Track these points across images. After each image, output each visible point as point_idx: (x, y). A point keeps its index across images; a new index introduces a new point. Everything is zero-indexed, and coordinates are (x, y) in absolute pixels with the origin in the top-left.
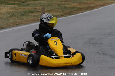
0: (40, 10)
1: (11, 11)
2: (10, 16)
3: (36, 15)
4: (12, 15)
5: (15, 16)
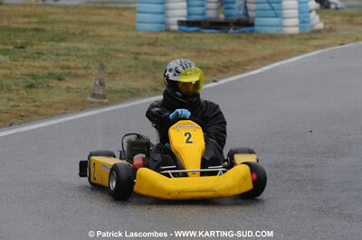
0: (80, 72)
5: (10, 90)
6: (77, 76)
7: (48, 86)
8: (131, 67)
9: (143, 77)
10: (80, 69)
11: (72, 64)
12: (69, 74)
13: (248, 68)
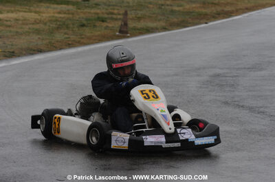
0: (119, 17)
1: (60, 17)
2: (58, 28)
3: (110, 25)
4: (61, 25)
5: (68, 28)
7: (95, 26)
8: (154, 14)
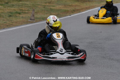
3: (24, 16)
5: (3, 17)
6: (25, 13)
7: (16, 16)
8: (43, 10)
9: (47, 14)
10: (26, 10)
11: (24, 9)
12: (23, 12)
13: (81, 11)
